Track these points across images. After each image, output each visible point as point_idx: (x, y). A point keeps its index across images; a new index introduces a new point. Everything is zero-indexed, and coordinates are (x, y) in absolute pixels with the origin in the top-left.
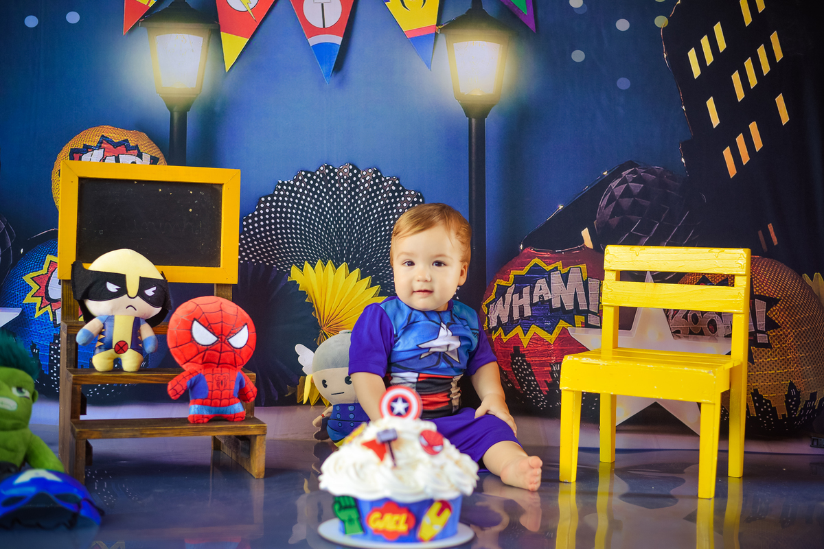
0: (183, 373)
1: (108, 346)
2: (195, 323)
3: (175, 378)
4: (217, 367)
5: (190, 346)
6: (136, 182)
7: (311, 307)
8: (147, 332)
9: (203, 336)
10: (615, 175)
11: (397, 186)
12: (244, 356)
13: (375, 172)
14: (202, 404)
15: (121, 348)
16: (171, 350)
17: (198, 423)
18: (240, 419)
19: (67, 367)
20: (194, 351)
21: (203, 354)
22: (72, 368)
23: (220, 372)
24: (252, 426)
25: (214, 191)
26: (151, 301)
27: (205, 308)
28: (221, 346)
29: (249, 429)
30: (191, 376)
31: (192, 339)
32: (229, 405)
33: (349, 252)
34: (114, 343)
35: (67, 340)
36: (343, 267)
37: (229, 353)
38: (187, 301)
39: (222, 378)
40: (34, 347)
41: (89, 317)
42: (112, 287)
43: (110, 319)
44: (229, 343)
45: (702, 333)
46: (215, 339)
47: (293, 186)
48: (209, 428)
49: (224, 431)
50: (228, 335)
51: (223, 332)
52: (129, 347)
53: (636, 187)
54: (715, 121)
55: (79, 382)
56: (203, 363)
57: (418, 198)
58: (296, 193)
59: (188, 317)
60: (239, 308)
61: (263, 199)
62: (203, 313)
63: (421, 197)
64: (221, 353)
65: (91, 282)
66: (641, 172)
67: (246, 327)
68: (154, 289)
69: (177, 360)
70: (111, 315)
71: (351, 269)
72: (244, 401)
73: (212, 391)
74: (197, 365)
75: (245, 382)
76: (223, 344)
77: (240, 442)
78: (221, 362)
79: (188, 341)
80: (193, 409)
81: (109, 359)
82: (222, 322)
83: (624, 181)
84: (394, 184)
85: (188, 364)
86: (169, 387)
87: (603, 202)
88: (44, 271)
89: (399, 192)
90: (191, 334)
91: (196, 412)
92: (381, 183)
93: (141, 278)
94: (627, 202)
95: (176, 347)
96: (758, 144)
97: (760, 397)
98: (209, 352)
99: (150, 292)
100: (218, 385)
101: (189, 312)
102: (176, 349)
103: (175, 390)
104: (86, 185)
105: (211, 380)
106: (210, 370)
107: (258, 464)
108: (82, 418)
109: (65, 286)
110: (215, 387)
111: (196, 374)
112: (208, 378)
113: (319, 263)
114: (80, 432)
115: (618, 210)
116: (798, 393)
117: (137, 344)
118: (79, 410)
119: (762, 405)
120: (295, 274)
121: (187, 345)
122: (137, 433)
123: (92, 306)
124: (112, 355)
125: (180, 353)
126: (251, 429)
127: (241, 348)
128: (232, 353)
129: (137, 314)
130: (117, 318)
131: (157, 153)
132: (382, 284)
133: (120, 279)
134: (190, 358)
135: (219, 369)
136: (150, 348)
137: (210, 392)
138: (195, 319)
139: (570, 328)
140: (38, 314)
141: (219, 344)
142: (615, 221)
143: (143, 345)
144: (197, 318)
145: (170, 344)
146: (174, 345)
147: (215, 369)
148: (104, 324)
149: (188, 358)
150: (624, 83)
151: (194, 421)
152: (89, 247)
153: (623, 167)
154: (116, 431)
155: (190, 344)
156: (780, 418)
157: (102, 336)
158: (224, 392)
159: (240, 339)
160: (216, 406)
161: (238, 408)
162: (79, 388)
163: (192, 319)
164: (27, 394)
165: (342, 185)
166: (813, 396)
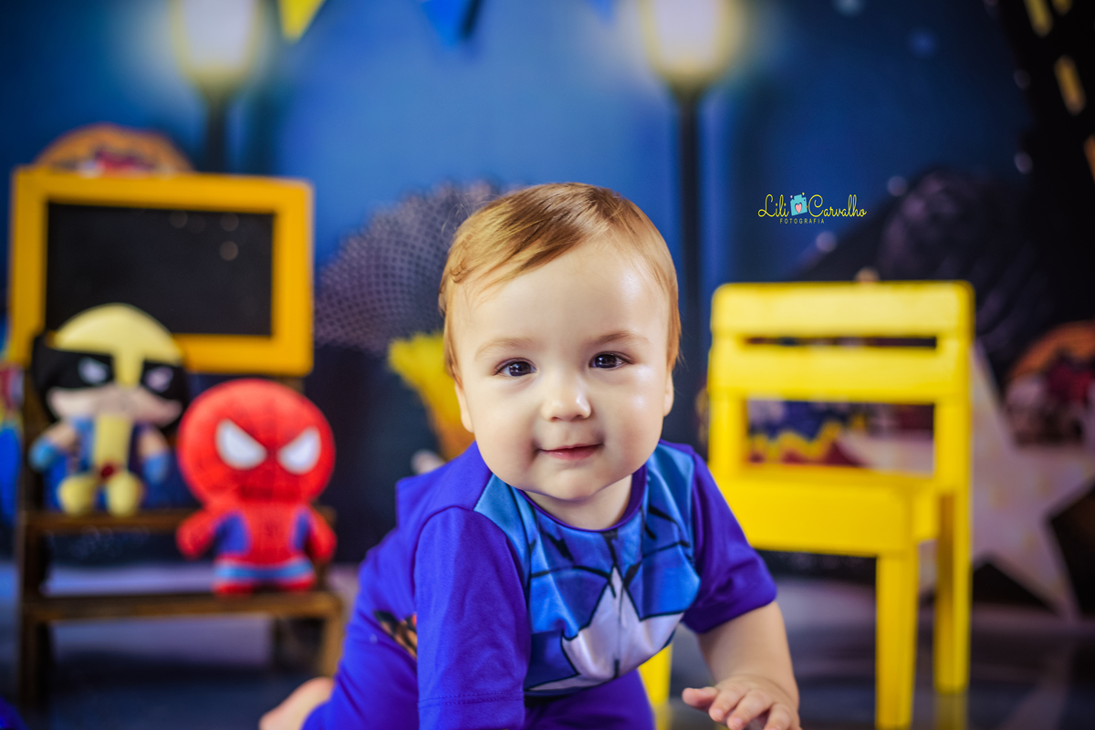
0: (208, 513)
1: (84, 467)
3: (191, 520)
8: (152, 447)
9: (239, 450)
10: (914, 185)
16: (187, 475)
18: (304, 589)
24: (322, 597)
34: (96, 464)
39: (275, 520)
42: (93, 372)
43: (89, 425)
44: (280, 461)
46: (264, 454)
52: (122, 468)
54: (1074, 99)
56: (239, 495)
68: (165, 376)
70: (89, 418)
80: (224, 573)
85: (215, 494)
86: (183, 535)
90: (214, 445)
93: (144, 360)
99: (159, 379)
117: (135, 464)
124: (91, 484)
129: (137, 415)
136: (157, 471)
138: (226, 417)
139: (844, 437)
143: (144, 466)
147: (264, 505)
150: (923, 43)
159: (302, 455)
163: (220, 418)
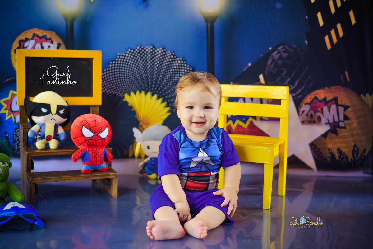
0: (79, 150)
1: (43, 137)
2: (84, 127)
3: (75, 153)
4: (94, 147)
5: (82, 138)
6: (52, 58)
7: (134, 113)
8: (61, 130)
9: (88, 133)
10: (275, 49)
11: (174, 56)
12: (106, 141)
13: (163, 49)
14: (88, 164)
15: (49, 138)
16: (72, 139)
17: (86, 173)
18: (105, 170)
19: (24, 147)
20: (83, 140)
21: (87, 141)
22: (26, 148)
23: (96, 149)
24: (111, 174)
25: (89, 61)
26: (62, 116)
27: (88, 120)
28: (96, 137)
29: (110, 175)
30: (82, 152)
31: (82, 135)
32: (100, 164)
33: (151, 87)
34: (46, 136)
35: (23, 134)
36: (149, 94)
37: (100, 141)
38: (79, 116)
39: (96, 152)
40: (6, 133)
41: (33, 124)
42: (44, 110)
43: (44, 125)
44: (100, 136)
45: (314, 122)
46: (93, 134)
47: (125, 56)
48: (92, 176)
49: (98, 177)
50: (99, 132)
51: (96, 131)
52: (53, 137)
53: (285, 55)
54: (321, 23)
55: (29, 155)
56: (87, 146)
57: (184, 61)
58: (127, 59)
59: (80, 124)
60: (104, 119)
61: (111, 63)
62: (87, 122)
63: (185, 61)
64: (96, 141)
65: (34, 108)
66: (287, 48)
67: (107, 128)
68: (64, 110)
69: (75, 144)
70: (44, 123)
71: (153, 95)
72: (107, 161)
73: (92, 158)
74: (85, 146)
75: (107, 153)
76: (97, 137)
77: (106, 181)
78: (96, 145)
79: (80, 136)
80: (83, 167)
81: (44, 143)
82: (96, 126)
83: (279, 52)
84: (172, 55)
85: (81, 146)
86: (72, 157)
87: (269, 62)
88: (9, 98)
89: (174, 58)
90: (82, 132)
91: (85, 168)
92: (166, 54)
93: (57, 106)
94: (280, 62)
95: (75, 138)
96: (341, 34)
97: (341, 152)
98: (91, 140)
99: (62, 112)
100: (95, 156)
101: (81, 122)
102: (75, 139)
103: (75, 158)
104: (29, 60)
105: (92, 153)
106: (91, 149)
107: (114, 191)
108: (32, 171)
109: (21, 108)
110: (94, 156)
111: (84, 150)
112: (90, 152)
113: (138, 92)
114: (32, 180)
115: (276, 66)
116: (358, 149)
117: (56, 136)
118: (31, 168)
119: (341, 155)
120: (127, 98)
121: (80, 137)
122: (58, 180)
123: (35, 118)
124: (45, 141)
125: (77, 141)
126: (111, 175)
127: (105, 138)
128: (101, 141)
129: (56, 122)
130: (47, 124)
131: (60, 41)
132: (167, 102)
133: (47, 106)
134: (82, 143)
135: (95, 148)
136: (62, 138)
137: (91, 159)
138: (83, 125)
139: (254, 121)
140: (7, 118)
141: (95, 137)
142: (275, 71)
143: (59, 136)
144: (84, 125)
145: (72, 137)
146: (74, 137)
147: (93, 148)
148: (41, 127)
149: (80, 143)
150: (279, 6)
151: (84, 172)
152: (32, 90)
153: (279, 46)
154: (48, 179)
155: (81, 137)
156: (350, 160)
157: (40, 133)
158: (98, 159)
159: (104, 134)
160: (94, 165)
161: (104, 165)
162: (30, 158)
163: (82, 126)
164: (7, 164)
165: (147, 55)
166: (365, 151)
